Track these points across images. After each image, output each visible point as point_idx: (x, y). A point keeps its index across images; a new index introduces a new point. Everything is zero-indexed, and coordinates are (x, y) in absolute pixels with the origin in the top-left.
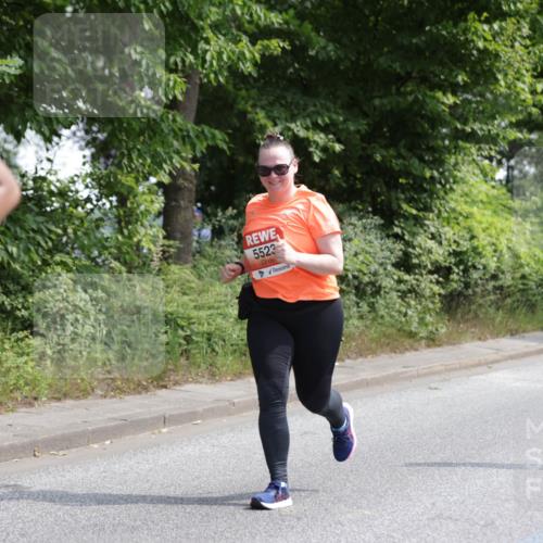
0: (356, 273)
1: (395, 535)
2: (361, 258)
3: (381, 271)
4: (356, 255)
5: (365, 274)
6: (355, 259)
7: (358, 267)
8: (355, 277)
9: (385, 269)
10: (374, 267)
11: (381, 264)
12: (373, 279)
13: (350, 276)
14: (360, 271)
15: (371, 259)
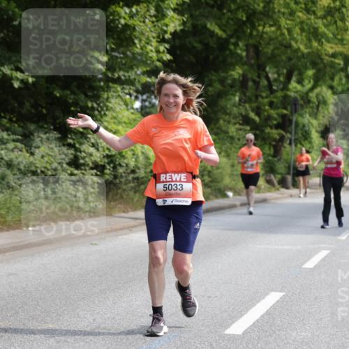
0: (43, 169)
1: (69, 340)
2: (46, 159)
3: (59, 168)
4: (43, 157)
5: (48, 170)
6: (42, 160)
7: (44, 165)
8: (42, 172)
9: (62, 166)
10: (55, 165)
11: (59, 163)
12: (54, 173)
13: (39, 171)
14: (45, 168)
15: (53, 160)
